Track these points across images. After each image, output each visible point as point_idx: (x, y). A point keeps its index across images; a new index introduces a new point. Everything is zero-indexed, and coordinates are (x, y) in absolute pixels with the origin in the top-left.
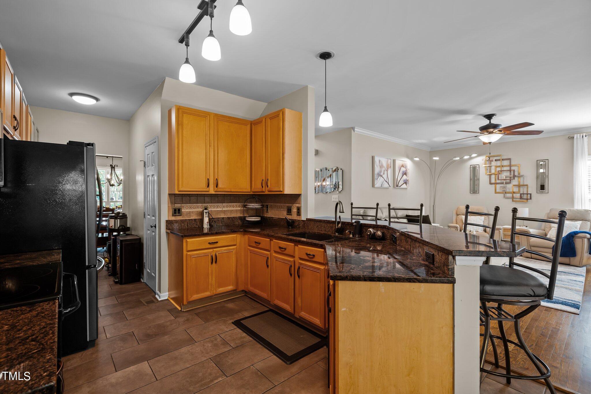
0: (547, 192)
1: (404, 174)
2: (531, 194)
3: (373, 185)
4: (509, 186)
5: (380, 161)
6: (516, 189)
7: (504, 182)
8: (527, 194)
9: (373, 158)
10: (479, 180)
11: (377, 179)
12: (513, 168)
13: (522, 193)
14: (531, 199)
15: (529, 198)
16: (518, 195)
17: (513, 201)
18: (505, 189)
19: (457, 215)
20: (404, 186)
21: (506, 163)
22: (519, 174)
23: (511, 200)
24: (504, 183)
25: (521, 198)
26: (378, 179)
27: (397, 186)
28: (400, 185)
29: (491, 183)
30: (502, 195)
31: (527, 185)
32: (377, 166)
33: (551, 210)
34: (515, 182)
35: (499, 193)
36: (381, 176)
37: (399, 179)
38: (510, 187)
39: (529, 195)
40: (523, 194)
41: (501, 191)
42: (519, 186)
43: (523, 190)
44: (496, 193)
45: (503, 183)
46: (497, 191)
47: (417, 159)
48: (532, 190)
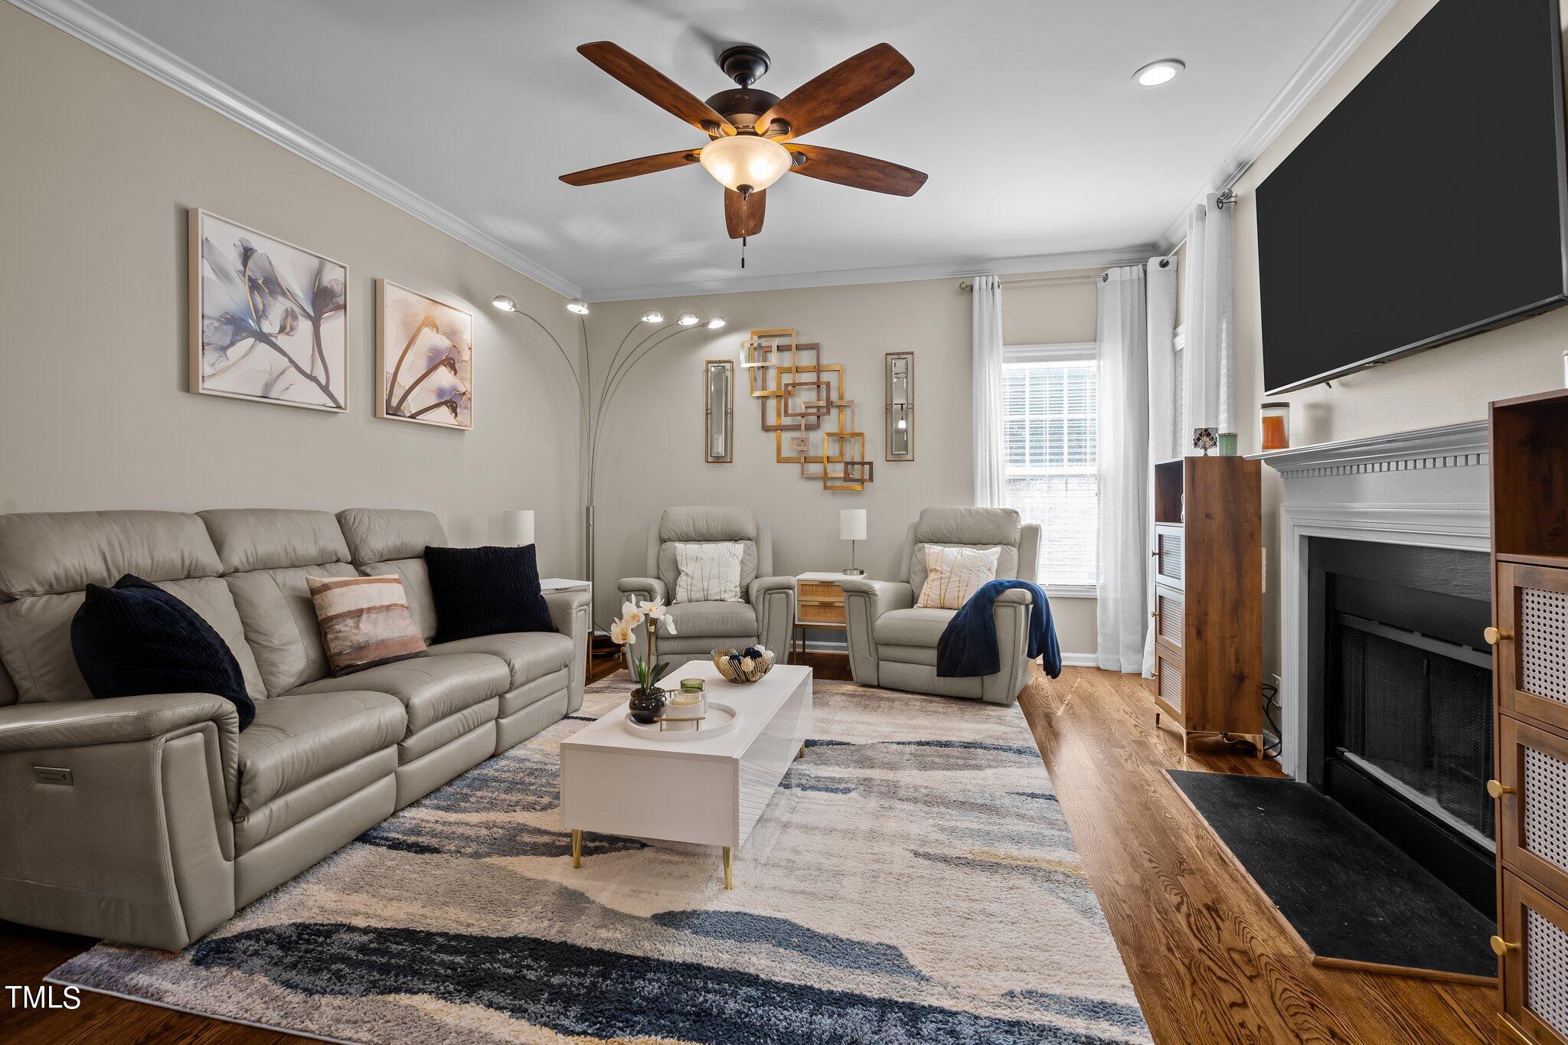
0: (909, 457)
1: (442, 363)
2: (871, 464)
3: (188, 381)
4: (815, 437)
5: (247, 254)
6: (831, 449)
7: (803, 422)
8: (863, 464)
9: (186, 219)
10: (732, 414)
11: (224, 349)
12: (825, 377)
13: (848, 460)
14: (871, 479)
15: (867, 476)
16: (837, 470)
17: (826, 488)
18: (802, 448)
19: (663, 541)
20: (443, 416)
21: (806, 359)
22: (841, 398)
23: (819, 485)
24: (803, 428)
25: (847, 478)
26: (234, 352)
27: (395, 411)
28: (412, 405)
29: (766, 429)
30: (797, 467)
31: (860, 435)
32: (221, 272)
33: (922, 514)
34: (830, 424)
35: (788, 460)
36: (263, 338)
37: (405, 380)
38: (820, 443)
39: (867, 467)
40: (853, 463)
41: (794, 455)
42: (840, 438)
43: (852, 452)
44: (780, 460)
45: (797, 428)
46: (784, 455)
47: (504, 306)
48: (874, 450)
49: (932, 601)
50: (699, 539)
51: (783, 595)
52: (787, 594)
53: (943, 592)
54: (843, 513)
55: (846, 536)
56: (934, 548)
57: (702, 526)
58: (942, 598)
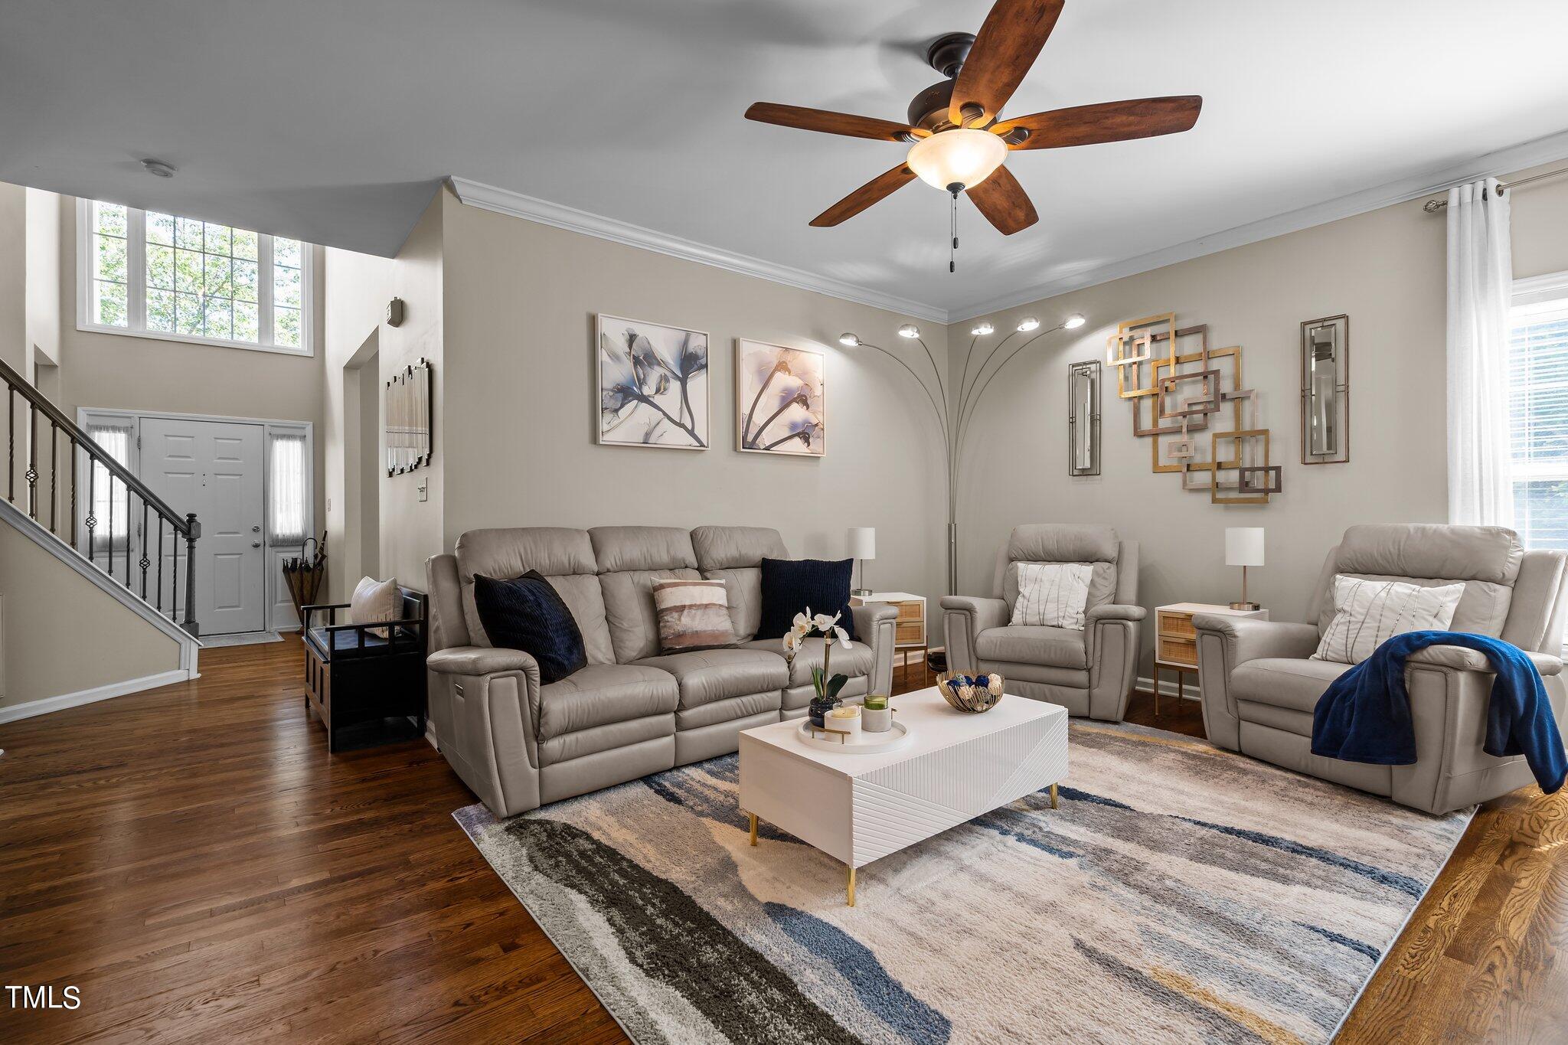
0: (1341, 456)
1: (794, 400)
2: (1278, 469)
3: (594, 439)
4: (1204, 439)
5: (632, 339)
6: (1225, 454)
7: (1185, 423)
8: (1266, 469)
9: (593, 321)
10: (1099, 419)
11: (616, 411)
12: (1215, 365)
13: (1247, 465)
14: (1278, 489)
15: (1272, 485)
16: (1234, 476)
17: (1215, 501)
18: (1184, 454)
19: (1011, 560)
20: (797, 446)
21: (1191, 345)
22: (1237, 386)
23: (1207, 498)
24: (1185, 430)
25: (1244, 486)
26: (623, 413)
27: (752, 445)
28: (766, 439)
29: (1138, 434)
30: (1177, 478)
31: (1265, 432)
32: (615, 357)
33: (1346, 536)
34: (1223, 421)
35: (1167, 470)
36: (644, 399)
37: (759, 419)
38: (1204, 445)
39: (1272, 473)
40: (1253, 470)
41: (1175, 463)
42: (1238, 438)
43: (1252, 455)
44: (1157, 469)
45: (1177, 431)
46: (1162, 462)
47: (850, 342)
48: (1285, 451)
49: (1332, 651)
50: (1049, 559)
51: (1120, 627)
52: (1125, 627)
53: (1351, 641)
54: (1230, 532)
55: (1235, 559)
56: (1347, 581)
57: (1052, 545)
58: (1349, 650)
